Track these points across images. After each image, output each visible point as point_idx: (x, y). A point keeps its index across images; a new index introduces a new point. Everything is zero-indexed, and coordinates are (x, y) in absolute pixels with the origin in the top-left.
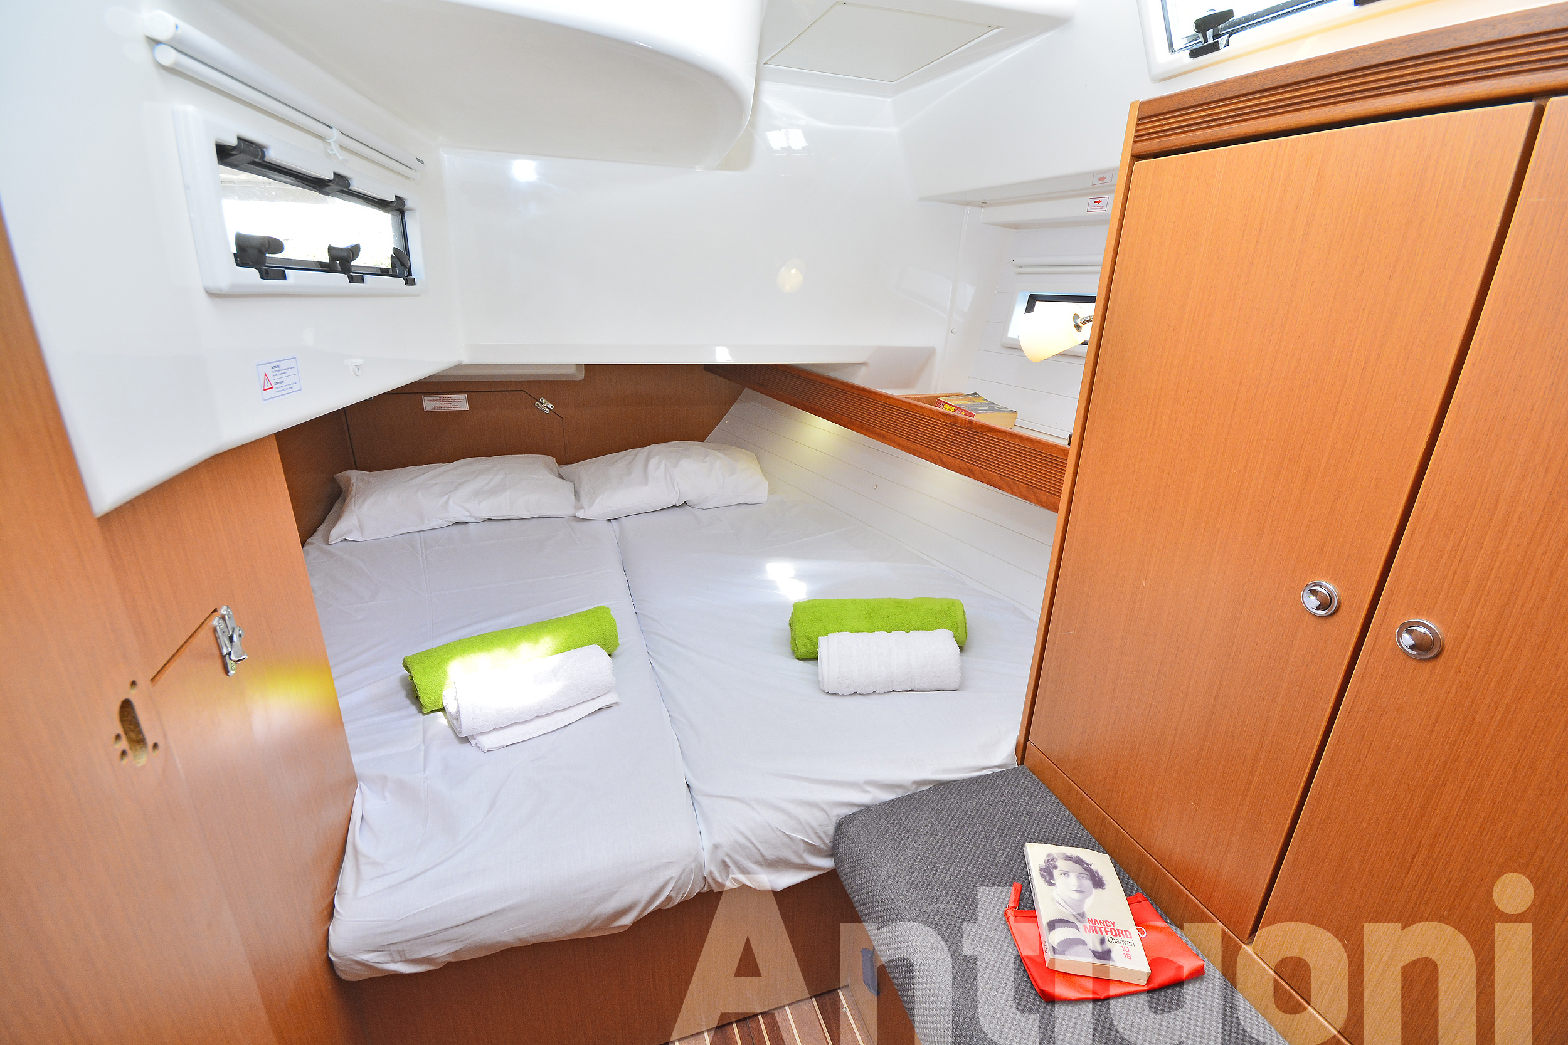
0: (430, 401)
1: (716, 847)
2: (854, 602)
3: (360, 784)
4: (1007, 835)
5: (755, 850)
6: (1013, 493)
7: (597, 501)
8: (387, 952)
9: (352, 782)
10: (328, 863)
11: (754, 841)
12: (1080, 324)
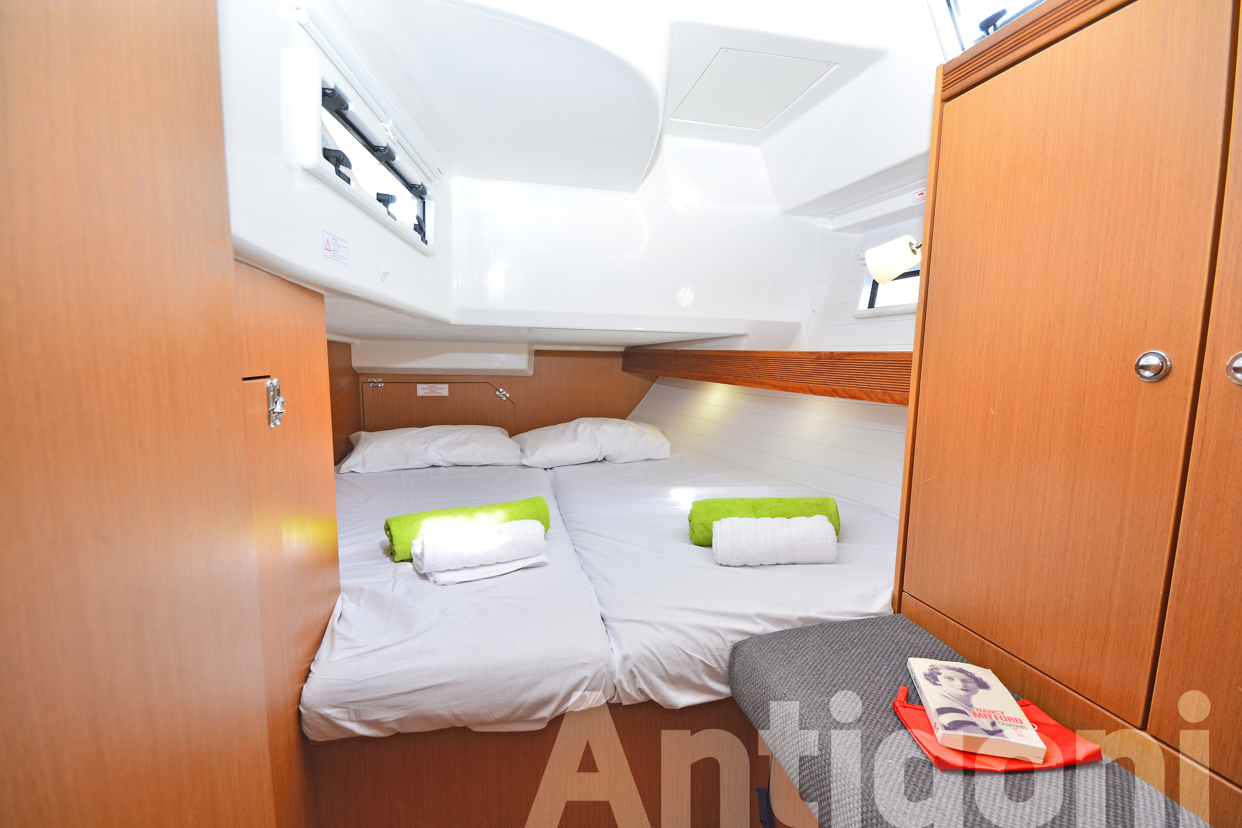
0: (422, 389)
1: (625, 658)
2: (741, 499)
3: (342, 595)
4: (889, 656)
5: (659, 665)
6: (872, 400)
7: (538, 452)
8: (344, 710)
9: (336, 591)
10: (309, 642)
11: (659, 656)
12: (915, 249)
